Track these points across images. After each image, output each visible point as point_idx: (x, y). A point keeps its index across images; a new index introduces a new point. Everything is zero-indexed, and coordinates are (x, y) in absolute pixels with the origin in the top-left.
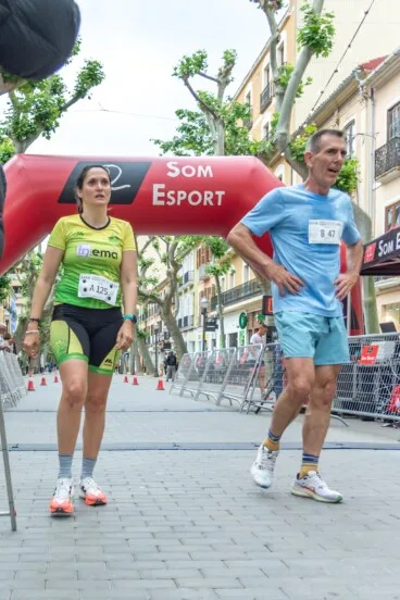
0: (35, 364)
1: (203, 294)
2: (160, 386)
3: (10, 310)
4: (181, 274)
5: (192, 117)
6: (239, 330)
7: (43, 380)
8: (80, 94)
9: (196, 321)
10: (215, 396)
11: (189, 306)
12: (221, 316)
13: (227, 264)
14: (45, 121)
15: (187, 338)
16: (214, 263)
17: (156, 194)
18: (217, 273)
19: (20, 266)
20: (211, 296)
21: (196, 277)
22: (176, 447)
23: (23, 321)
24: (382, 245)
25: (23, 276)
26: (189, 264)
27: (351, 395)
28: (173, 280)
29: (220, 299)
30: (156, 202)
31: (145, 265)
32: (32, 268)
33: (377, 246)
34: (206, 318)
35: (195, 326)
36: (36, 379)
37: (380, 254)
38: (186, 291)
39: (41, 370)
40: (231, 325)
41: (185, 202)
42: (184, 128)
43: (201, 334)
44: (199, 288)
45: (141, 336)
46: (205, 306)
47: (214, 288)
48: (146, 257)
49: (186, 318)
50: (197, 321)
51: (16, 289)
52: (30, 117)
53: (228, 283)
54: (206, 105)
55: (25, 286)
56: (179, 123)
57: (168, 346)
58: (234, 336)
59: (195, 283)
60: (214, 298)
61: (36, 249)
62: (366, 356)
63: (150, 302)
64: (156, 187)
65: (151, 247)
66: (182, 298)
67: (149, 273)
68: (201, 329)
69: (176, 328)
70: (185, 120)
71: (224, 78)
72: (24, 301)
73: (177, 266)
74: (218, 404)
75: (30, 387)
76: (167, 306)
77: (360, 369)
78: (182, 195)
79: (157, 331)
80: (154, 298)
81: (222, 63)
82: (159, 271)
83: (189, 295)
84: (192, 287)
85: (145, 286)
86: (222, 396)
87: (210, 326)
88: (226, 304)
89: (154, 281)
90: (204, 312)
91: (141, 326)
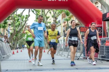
1: (64, 26)
3: (8, 31)
4: (57, 20)
7: (17, 51)
10: (67, 55)
13: (70, 18)
16: (67, 17)
18: (67, 20)
19: (11, 18)
20: (66, 27)
21: (62, 21)
23: (12, 34)
25: (11, 21)
26: (60, 18)
31: (47, 18)
32: (14, 19)
34: (64, 33)
35: (62, 35)
36: (15, 51)
38: (59, 25)
39: (17, 48)
43: (63, 38)
44: (63, 25)
46: (64, 30)
47: (67, 25)
48: (47, 16)
51: (10, 25)
55: (12, 24)
59: (62, 23)
60: (67, 28)
61: (15, 13)
62: (107, 43)
63: (49, 29)
65: (49, 13)
66: (58, 27)
67: (48, 20)
68: (63, 36)
72: (12, 28)
73: (56, 18)
74: (67, 57)
75: (13, 53)
77: (106, 47)
82: (51, 20)
83: (60, 27)
84: (61, 24)
85: (47, 24)
89: (50, 23)
90: (64, 31)
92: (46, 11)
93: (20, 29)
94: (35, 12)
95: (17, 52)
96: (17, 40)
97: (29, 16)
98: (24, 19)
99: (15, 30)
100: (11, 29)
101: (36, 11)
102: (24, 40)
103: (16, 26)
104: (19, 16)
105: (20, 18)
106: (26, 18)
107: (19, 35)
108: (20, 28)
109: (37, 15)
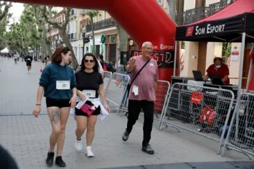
1: (82, 23)
6: (101, 44)
9: (78, 36)
11: (73, 27)
15: (73, 44)
18: (92, 15)
20: (86, 24)
21: (78, 13)
24: (198, 29)
27: (176, 107)
29: (91, 27)
33: (195, 29)
35: (77, 39)
37: (196, 34)
38: (72, 19)
40: (97, 41)
44: (80, 19)
46: (85, 31)
47: (88, 20)
49: (72, 34)
58: (98, 46)
59: (77, 16)
60: (88, 26)
66: (70, 23)
76: (64, 30)
83: (74, 22)
84: (75, 17)
87: (86, 40)
88: (94, 30)
90: (84, 35)
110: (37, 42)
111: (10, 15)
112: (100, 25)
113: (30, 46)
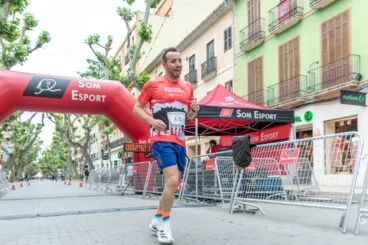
0: (18, 176)
1: (102, 143)
2: (81, 185)
3: (4, 150)
4: (92, 133)
5: (94, 63)
6: (118, 159)
8: (39, 46)
11: (95, 148)
12: (110, 153)
13: (111, 130)
14: (19, 56)
15: (95, 163)
16: (107, 129)
17: (73, 95)
18: (107, 133)
20: (105, 144)
21: (98, 135)
22: (80, 213)
23: (11, 155)
26: (95, 130)
28: (88, 137)
29: (109, 145)
30: (73, 98)
31: (74, 129)
32: (15, 129)
34: (103, 154)
35: (98, 158)
36: (17, 184)
38: (94, 142)
39: (22, 180)
40: (115, 157)
41: (88, 99)
42: (91, 67)
43: (101, 161)
44: (100, 140)
45: (73, 162)
46: (103, 148)
47: (107, 140)
48: (75, 125)
49: (94, 154)
50: (99, 155)
51: (8, 139)
52: (12, 54)
53: (113, 138)
54: (100, 58)
56: (88, 65)
57: (86, 167)
58: (116, 162)
59: (98, 138)
60: (107, 145)
63: (77, 147)
64: (73, 91)
65: (77, 121)
67: (76, 133)
68: (101, 159)
69: (89, 159)
70: (91, 64)
71: (108, 48)
72: (12, 145)
73: (89, 130)
74: (105, 192)
75: (13, 188)
76: (85, 148)
78: (86, 96)
79: (81, 160)
80: (78, 145)
81: (107, 41)
82: (81, 133)
83: (96, 143)
84: (97, 140)
85: (74, 140)
86: (107, 188)
87: (106, 157)
88: (112, 148)
89: (79, 137)
90: (102, 151)
91: (73, 158)
92: (73, 117)
93: (28, 148)
94: (53, 119)
95: (21, 186)
96: (22, 165)
97: (43, 125)
98: (35, 131)
99: (17, 149)
100: (10, 147)
101: (56, 117)
102: (35, 165)
103: (20, 142)
104: (25, 124)
105: (26, 128)
106: (38, 129)
107: (25, 157)
108: (26, 144)
109: (57, 123)
110: (65, 163)
111: (41, 142)
112: (116, 143)
113: (59, 168)
